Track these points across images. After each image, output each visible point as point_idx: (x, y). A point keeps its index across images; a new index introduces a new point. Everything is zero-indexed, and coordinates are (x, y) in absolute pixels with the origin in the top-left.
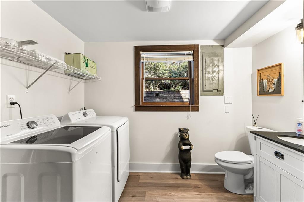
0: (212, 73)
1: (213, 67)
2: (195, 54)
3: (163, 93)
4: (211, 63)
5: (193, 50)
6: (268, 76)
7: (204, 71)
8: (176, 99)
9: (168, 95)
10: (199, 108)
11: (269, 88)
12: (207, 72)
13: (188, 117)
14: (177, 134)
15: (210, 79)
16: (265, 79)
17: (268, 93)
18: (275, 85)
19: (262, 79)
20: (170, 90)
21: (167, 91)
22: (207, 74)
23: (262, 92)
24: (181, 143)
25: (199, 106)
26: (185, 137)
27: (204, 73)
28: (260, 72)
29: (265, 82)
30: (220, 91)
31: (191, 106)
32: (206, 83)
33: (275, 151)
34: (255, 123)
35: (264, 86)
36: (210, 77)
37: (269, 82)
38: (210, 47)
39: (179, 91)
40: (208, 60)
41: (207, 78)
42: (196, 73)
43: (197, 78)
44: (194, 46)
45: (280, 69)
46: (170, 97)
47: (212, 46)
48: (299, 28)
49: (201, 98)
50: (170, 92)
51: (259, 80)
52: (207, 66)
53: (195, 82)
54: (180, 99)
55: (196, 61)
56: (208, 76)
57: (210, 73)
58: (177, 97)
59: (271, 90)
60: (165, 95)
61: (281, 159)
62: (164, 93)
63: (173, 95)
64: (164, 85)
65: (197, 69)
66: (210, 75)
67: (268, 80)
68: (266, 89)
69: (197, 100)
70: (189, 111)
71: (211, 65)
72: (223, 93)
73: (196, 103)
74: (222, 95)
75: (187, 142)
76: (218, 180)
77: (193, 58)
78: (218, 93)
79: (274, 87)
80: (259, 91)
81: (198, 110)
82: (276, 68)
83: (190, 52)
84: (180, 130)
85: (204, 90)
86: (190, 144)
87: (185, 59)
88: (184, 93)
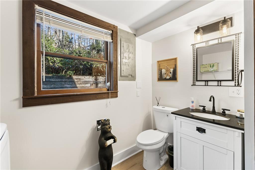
0: (128, 59)
1: (129, 53)
2: (114, 35)
3: (50, 78)
4: (127, 49)
5: (112, 31)
6: (166, 66)
7: (122, 55)
8: (68, 84)
9: (57, 80)
10: (117, 95)
11: (167, 75)
12: (124, 57)
13: (106, 105)
14: (95, 127)
15: (126, 65)
16: (163, 69)
17: (166, 79)
18: (172, 73)
19: (161, 68)
20: (59, 75)
21: (57, 76)
22: (124, 59)
23: (161, 78)
24: (103, 139)
25: (117, 92)
26: (109, 130)
27: (122, 57)
28: (160, 63)
29: (164, 71)
30: (134, 77)
31: (111, 93)
32: (124, 68)
33: (197, 127)
34: (158, 103)
35: (163, 74)
36: (126, 62)
37: (167, 71)
38: (126, 32)
39: (70, 76)
40: (125, 44)
41: (124, 63)
42: (115, 57)
43: (116, 62)
44: (113, 26)
45: (176, 62)
46: (61, 82)
47: (128, 32)
48: (196, 33)
49: (119, 83)
50: (61, 77)
51: (158, 69)
52: (124, 51)
53: (114, 66)
54: (72, 84)
55: (115, 43)
56: (125, 62)
57: (126, 59)
58: (69, 82)
59: (168, 78)
60: (54, 81)
61: (203, 133)
62: (52, 77)
63: (64, 80)
64: (51, 68)
65: (116, 52)
66: (126, 61)
67: (166, 70)
68: (164, 76)
69: (116, 86)
70: (108, 98)
71: (127, 51)
72: (136, 79)
73: (115, 88)
74: (135, 81)
75: (109, 135)
76: (137, 164)
77: (112, 39)
78: (133, 78)
79: (171, 75)
80: (158, 78)
81: (117, 97)
82: (173, 61)
83: (109, 31)
84: (98, 122)
85: (122, 75)
86: (113, 137)
87: (103, 38)
88: (76, 79)
